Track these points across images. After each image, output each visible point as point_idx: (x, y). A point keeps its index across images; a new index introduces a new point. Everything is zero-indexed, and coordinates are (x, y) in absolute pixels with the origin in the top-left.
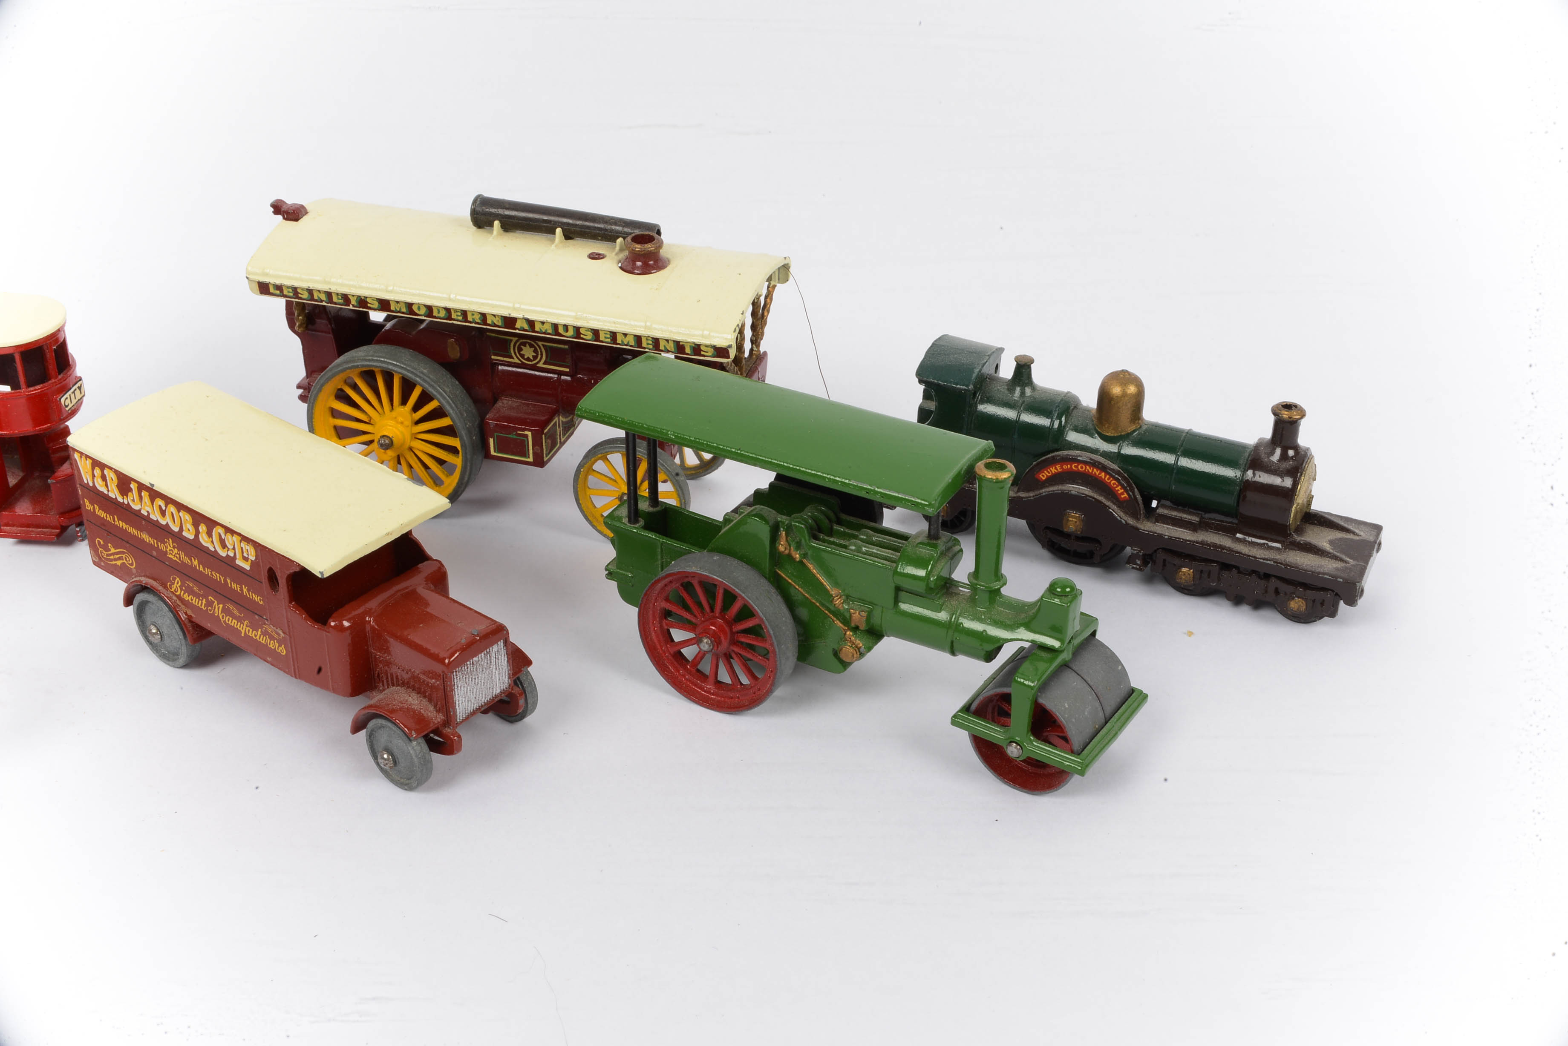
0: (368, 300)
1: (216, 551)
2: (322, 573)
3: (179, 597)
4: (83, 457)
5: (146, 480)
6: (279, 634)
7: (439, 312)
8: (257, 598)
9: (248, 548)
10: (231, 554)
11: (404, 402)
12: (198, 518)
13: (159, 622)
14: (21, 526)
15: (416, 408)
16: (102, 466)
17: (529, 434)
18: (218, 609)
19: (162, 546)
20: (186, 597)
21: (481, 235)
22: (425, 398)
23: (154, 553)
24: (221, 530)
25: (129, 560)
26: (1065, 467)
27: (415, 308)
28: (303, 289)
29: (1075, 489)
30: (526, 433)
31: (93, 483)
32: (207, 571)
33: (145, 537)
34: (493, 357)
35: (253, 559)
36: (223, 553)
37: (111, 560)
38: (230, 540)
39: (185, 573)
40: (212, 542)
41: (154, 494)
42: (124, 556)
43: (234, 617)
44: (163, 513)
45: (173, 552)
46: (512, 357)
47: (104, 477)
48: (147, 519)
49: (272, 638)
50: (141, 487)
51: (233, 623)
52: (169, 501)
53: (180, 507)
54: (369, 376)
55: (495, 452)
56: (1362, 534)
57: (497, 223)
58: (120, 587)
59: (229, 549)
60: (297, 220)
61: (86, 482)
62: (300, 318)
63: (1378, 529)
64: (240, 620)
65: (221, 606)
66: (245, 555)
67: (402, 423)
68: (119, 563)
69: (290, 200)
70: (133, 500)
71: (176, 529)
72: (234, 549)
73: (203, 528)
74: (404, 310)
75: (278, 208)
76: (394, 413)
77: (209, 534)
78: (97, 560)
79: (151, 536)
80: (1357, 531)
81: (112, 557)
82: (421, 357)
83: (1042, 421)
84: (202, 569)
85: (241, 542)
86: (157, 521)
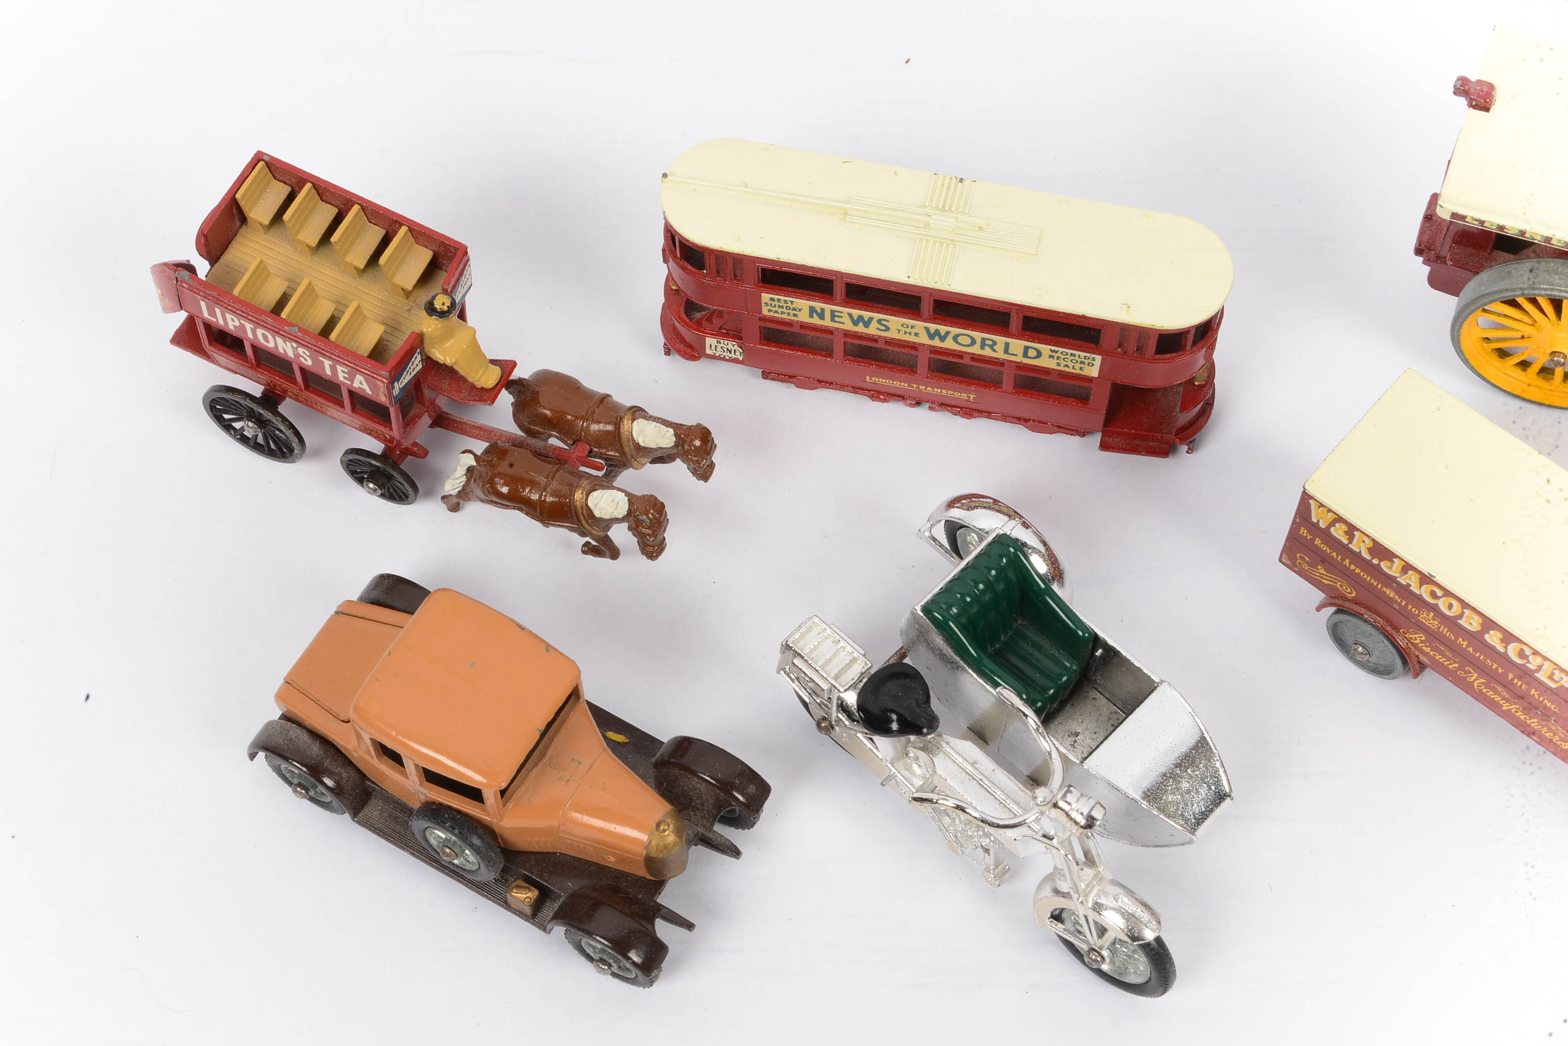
1: (1506, 654)
3: (1414, 644)
4: (1324, 508)
5: (1423, 568)
8: (1547, 703)
10: (1532, 667)
12: (1492, 624)
13: (1370, 645)
14: (1126, 438)
16: (1352, 527)
18: (1476, 679)
19: (1413, 609)
20: (1427, 650)
23: (1396, 607)
24: (1527, 649)
25: (1347, 590)
31: (1328, 527)
32: (1479, 655)
33: (1389, 592)
36: (1517, 660)
37: (1314, 574)
38: (1537, 660)
39: (1439, 639)
40: (1506, 648)
42: (1339, 583)
43: (1499, 695)
44: (1435, 597)
45: (1426, 617)
47: (1350, 534)
48: (1406, 588)
49: (1553, 732)
50: (1410, 567)
51: (1496, 699)
52: (1450, 594)
53: (1466, 604)
58: (1319, 595)
59: (1530, 663)
61: (1314, 520)
64: (1507, 701)
65: (1483, 680)
68: (1325, 581)
70: (1390, 567)
71: (1448, 613)
72: (1537, 665)
73: (1494, 633)
77: (1505, 642)
78: (1288, 562)
79: (1400, 595)
81: (1317, 574)
84: (1470, 649)
85: (1555, 669)
86: (1421, 595)
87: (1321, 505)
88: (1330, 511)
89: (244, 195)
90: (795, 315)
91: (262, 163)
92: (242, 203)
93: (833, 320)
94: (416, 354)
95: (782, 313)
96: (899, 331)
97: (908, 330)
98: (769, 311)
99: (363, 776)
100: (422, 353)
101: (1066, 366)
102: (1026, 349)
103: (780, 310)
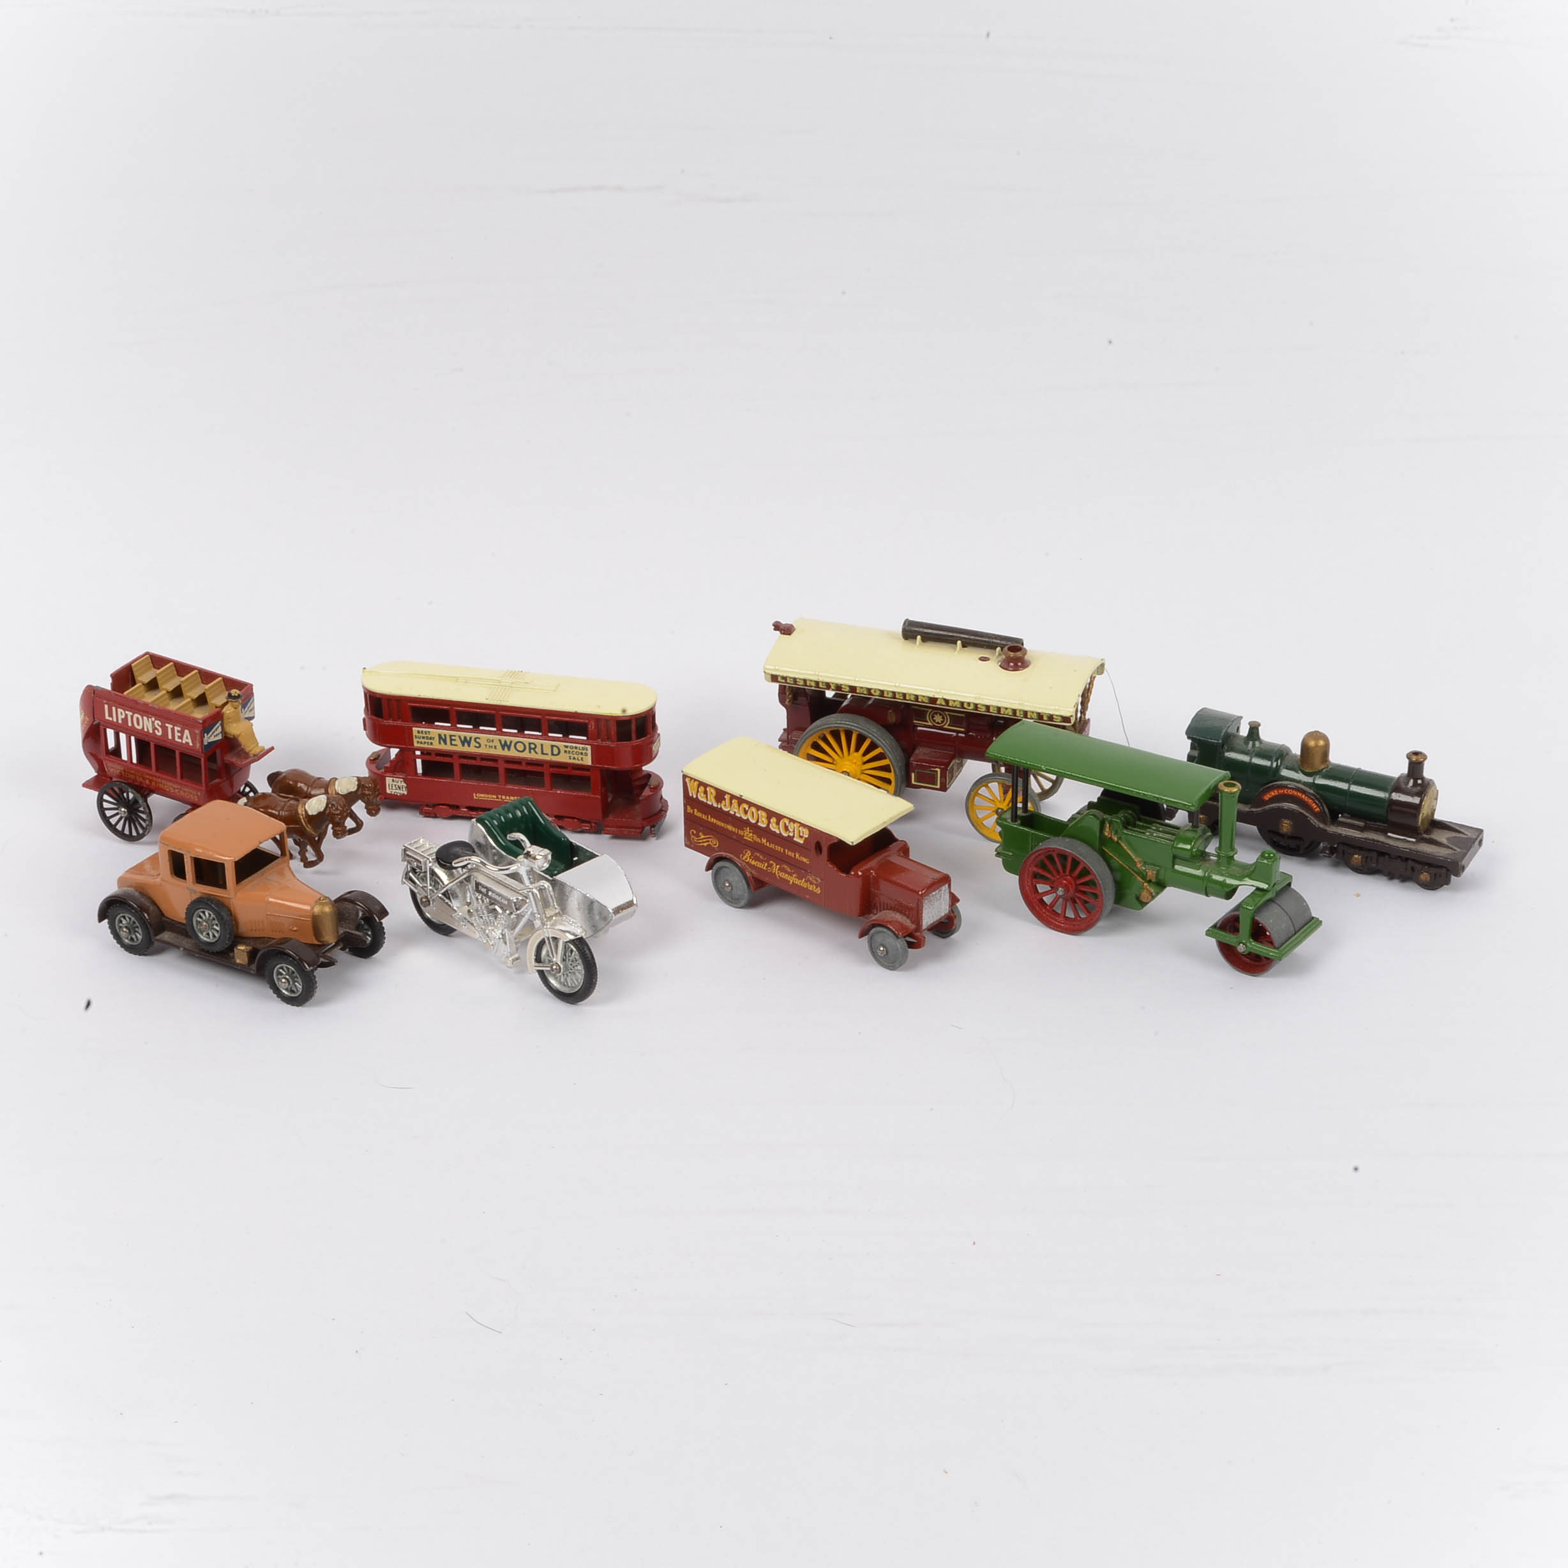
0: (843, 686)
1: (780, 833)
2: (852, 843)
3: (748, 863)
4: (693, 781)
5: (737, 793)
6: (817, 881)
7: (888, 694)
8: (805, 860)
9: (804, 830)
10: (791, 834)
11: (857, 750)
12: (770, 814)
13: (731, 879)
14: (617, 827)
15: (864, 754)
16: (706, 785)
17: (939, 770)
18: (775, 868)
19: (741, 832)
20: (753, 863)
21: (908, 644)
22: (873, 746)
23: (735, 837)
24: (787, 821)
25: (715, 843)
26: (1280, 791)
27: (872, 691)
28: (800, 679)
29: (1287, 805)
30: (937, 769)
31: (697, 796)
32: (772, 846)
33: (730, 827)
34: (915, 721)
35: (807, 836)
36: (785, 834)
37: (700, 843)
38: (791, 826)
39: (754, 847)
40: (779, 828)
41: (741, 801)
42: (710, 840)
43: (786, 872)
44: (746, 812)
45: (748, 835)
46: (927, 722)
47: (705, 792)
48: (734, 816)
49: (811, 883)
50: (733, 797)
51: (786, 876)
52: (751, 804)
53: (759, 808)
54: (836, 734)
55: (915, 781)
56: (1469, 834)
57: (919, 637)
58: (705, 859)
59: (790, 832)
60: (790, 634)
61: (691, 795)
62: (790, 696)
63: (1481, 831)
64: (790, 874)
65: (778, 866)
66: (801, 834)
67: (855, 763)
68: (705, 844)
69: (784, 621)
70: (725, 805)
71: (753, 821)
72: (794, 831)
73: (773, 820)
74: (865, 692)
75: (777, 627)
76: (850, 757)
77: (778, 823)
78: (688, 843)
79: (734, 826)
80: (1466, 832)
81: (701, 841)
82: (871, 721)
83: (1265, 763)
84: (768, 845)
85: (799, 827)
86: (741, 817)
87: (691, 778)
88: (695, 780)
89: (136, 665)
90: (431, 744)
91: (147, 656)
92: (134, 669)
93: (451, 744)
94: (218, 724)
95: (425, 743)
96: (486, 745)
97: (491, 744)
98: (418, 742)
99: (163, 915)
100: (222, 725)
101: (574, 758)
102: (552, 746)
103: (423, 741)
